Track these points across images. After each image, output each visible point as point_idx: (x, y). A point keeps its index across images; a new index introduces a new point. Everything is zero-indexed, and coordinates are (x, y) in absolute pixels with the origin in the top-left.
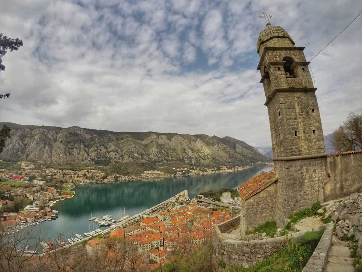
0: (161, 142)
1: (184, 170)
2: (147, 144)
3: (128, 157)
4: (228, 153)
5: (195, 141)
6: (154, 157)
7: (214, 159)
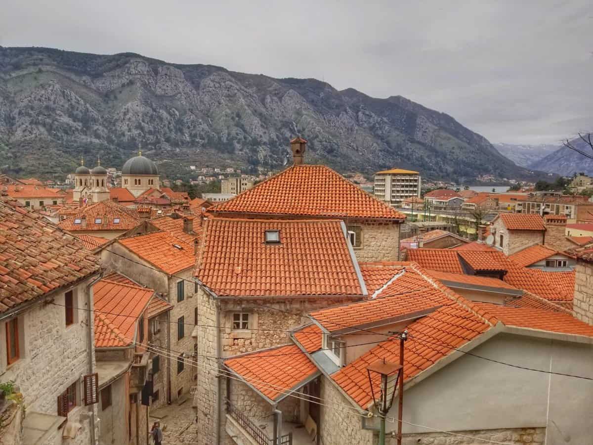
0: (165, 87)
1: (223, 174)
2: (113, 92)
3: (31, 123)
4: (382, 139)
5: (279, 96)
6: (130, 130)
7: (331, 151)
